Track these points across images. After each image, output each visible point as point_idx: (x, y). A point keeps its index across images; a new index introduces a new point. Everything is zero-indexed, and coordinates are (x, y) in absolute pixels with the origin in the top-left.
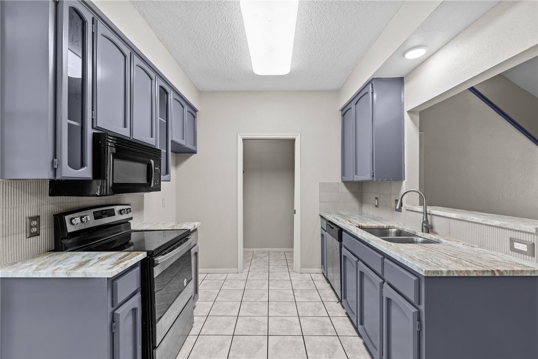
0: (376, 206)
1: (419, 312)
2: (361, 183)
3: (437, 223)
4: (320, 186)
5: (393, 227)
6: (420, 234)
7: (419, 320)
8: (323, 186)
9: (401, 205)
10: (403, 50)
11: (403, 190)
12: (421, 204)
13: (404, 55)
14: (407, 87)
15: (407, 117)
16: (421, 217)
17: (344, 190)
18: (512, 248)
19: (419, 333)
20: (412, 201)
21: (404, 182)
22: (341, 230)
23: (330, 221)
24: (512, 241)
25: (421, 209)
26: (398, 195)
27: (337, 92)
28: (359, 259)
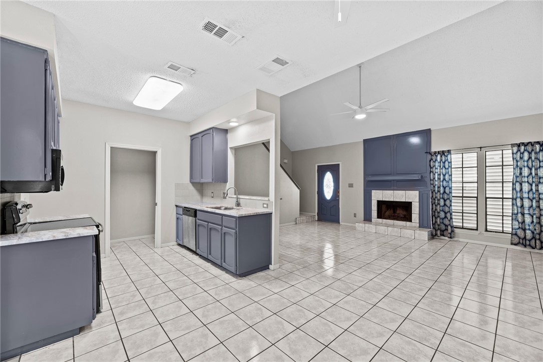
0: (212, 197)
1: (236, 231)
2: (202, 184)
3: (242, 202)
4: (175, 186)
5: (223, 207)
6: (235, 207)
7: (236, 234)
8: (178, 186)
9: (227, 194)
10: (229, 122)
11: (227, 188)
12: (235, 194)
13: (229, 123)
14: (229, 136)
15: (229, 150)
16: (235, 200)
17: (191, 188)
18: (263, 207)
19: (236, 238)
20: (231, 193)
21: (228, 183)
22: (196, 211)
23: (185, 207)
24: (263, 204)
25: (235, 196)
26: (225, 190)
27: (188, 124)
28: (208, 222)
